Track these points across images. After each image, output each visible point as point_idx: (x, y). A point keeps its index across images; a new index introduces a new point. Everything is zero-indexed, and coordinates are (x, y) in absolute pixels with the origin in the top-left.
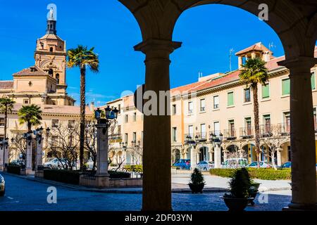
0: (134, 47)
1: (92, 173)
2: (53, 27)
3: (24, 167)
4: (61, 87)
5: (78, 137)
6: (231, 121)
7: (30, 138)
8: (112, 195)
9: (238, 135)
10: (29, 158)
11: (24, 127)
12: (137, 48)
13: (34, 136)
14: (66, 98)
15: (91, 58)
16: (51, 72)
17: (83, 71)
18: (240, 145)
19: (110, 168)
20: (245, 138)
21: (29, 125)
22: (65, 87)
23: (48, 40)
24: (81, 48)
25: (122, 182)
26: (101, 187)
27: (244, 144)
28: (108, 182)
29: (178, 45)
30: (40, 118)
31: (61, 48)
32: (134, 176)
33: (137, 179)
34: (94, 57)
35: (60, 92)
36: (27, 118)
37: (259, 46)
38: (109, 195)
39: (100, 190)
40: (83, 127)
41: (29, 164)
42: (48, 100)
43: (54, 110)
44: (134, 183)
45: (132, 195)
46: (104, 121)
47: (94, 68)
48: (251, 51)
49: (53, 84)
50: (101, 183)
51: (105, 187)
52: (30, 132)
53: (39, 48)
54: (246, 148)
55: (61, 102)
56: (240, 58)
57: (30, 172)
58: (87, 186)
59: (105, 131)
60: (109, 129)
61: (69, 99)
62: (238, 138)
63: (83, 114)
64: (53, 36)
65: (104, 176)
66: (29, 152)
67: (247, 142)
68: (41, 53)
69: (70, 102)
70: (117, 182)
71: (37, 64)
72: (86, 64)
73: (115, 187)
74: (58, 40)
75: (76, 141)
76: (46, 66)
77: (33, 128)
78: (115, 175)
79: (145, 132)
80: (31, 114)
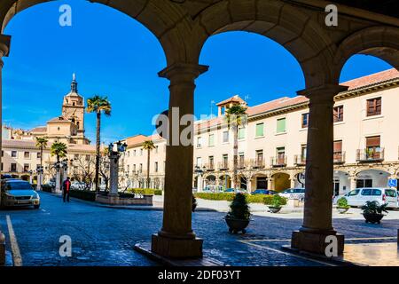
0: (159, 74)
1: (106, 194)
2: (75, 88)
3: (54, 187)
4: (80, 131)
5: (94, 166)
6: (211, 157)
7: (58, 167)
8: (122, 211)
9: (216, 168)
10: (58, 181)
11: (54, 159)
12: (161, 74)
13: (61, 165)
14: (84, 139)
15: (105, 105)
16: (73, 120)
17: (99, 115)
18: (217, 175)
19: (119, 190)
20: (221, 170)
21: (58, 157)
22: (83, 132)
23: (71, 97)
24: (97, 98)
25: (129, 201)
26: (112, 204)
27: (220, 174)
28: (118, 200)
29: (205, 68)
30: (66, 152)
31: (81, 103)
32: (137, 196)
33: (140, 199)
34: (108, 104)
35: (80, 135)
36: (57, 152)
37: (236, 98)
38: (120, 211)
39: (112, 206)
40: (98, 158)
41: (58, 185)
42: (71, 141)
43: (75, 147)
44: (138, 202)
45: (138, 212)
46: (115, 153)
47: (108, 113)
48: (230, 102)
49: (75, 129)
50: (112, 201)
51: (116, 204)
52: (59, 162)
53: (65, 103)
54: (222, 178)
55: (80, 142)
57: (59, 191)
58: (102, 203)
59: (116, 161)
60: (120, 160)
61: (86, 140)
62: (216, 170)
63: (98, 148)
64: (75, 94)
65: (115, 196)
66: (58, 177)
67: (223, 173)
68: (66, 107)
69: (87, 142)
70: (125, 201)
71: (63, 114)
72: (101, 110)
73: (123, 204)
74: (79, 97)
75: (93, 169)
76: (70, 116)
77: (61, 159)
78: (123, 195)
79: (167, 162)
80: (59, 149)
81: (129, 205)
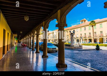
6: (81, 34)
37: (85, 19)
44: (79, 48)
48: (83, 20)
56: (81, 22)
81: (77, 49)
